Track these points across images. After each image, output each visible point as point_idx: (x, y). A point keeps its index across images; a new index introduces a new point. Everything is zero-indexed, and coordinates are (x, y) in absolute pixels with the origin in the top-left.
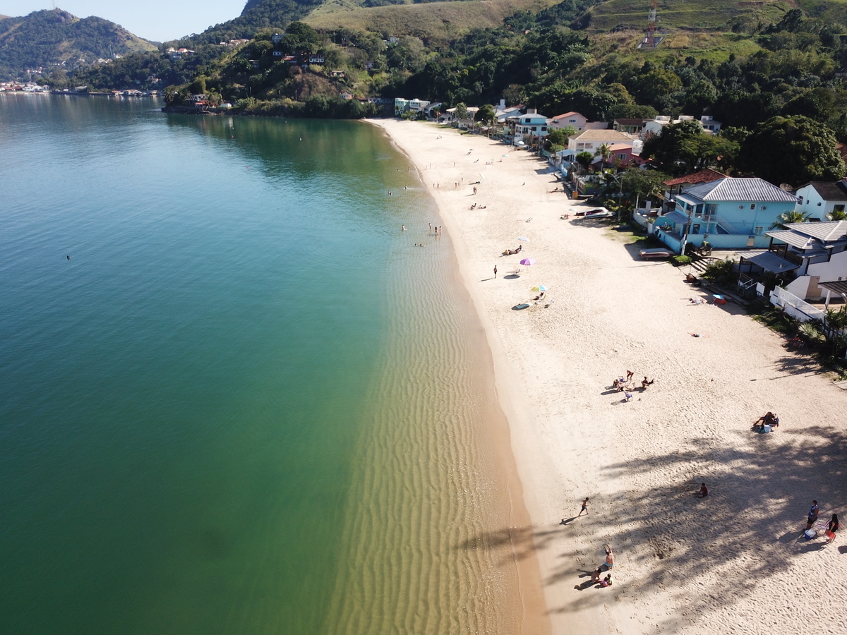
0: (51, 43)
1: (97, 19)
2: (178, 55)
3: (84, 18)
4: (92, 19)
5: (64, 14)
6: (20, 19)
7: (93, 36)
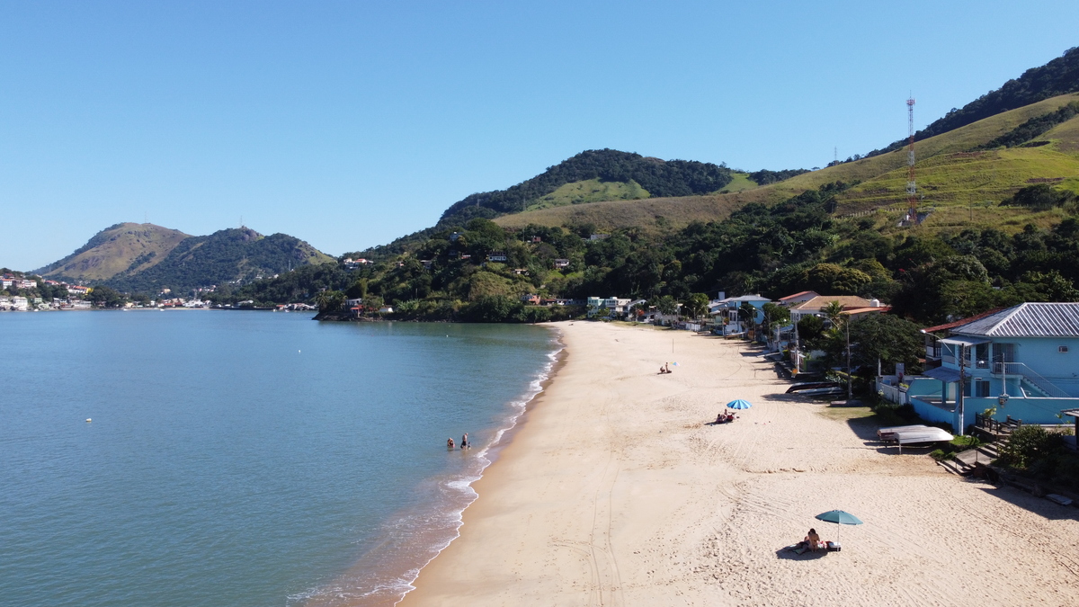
0: (231, 260)
1: (283, 236)
2: (354, 265)
3: (269, 235)
4: (278, 236)
5: (249, 232)
6: (203, 238)
7: (275, 253)
